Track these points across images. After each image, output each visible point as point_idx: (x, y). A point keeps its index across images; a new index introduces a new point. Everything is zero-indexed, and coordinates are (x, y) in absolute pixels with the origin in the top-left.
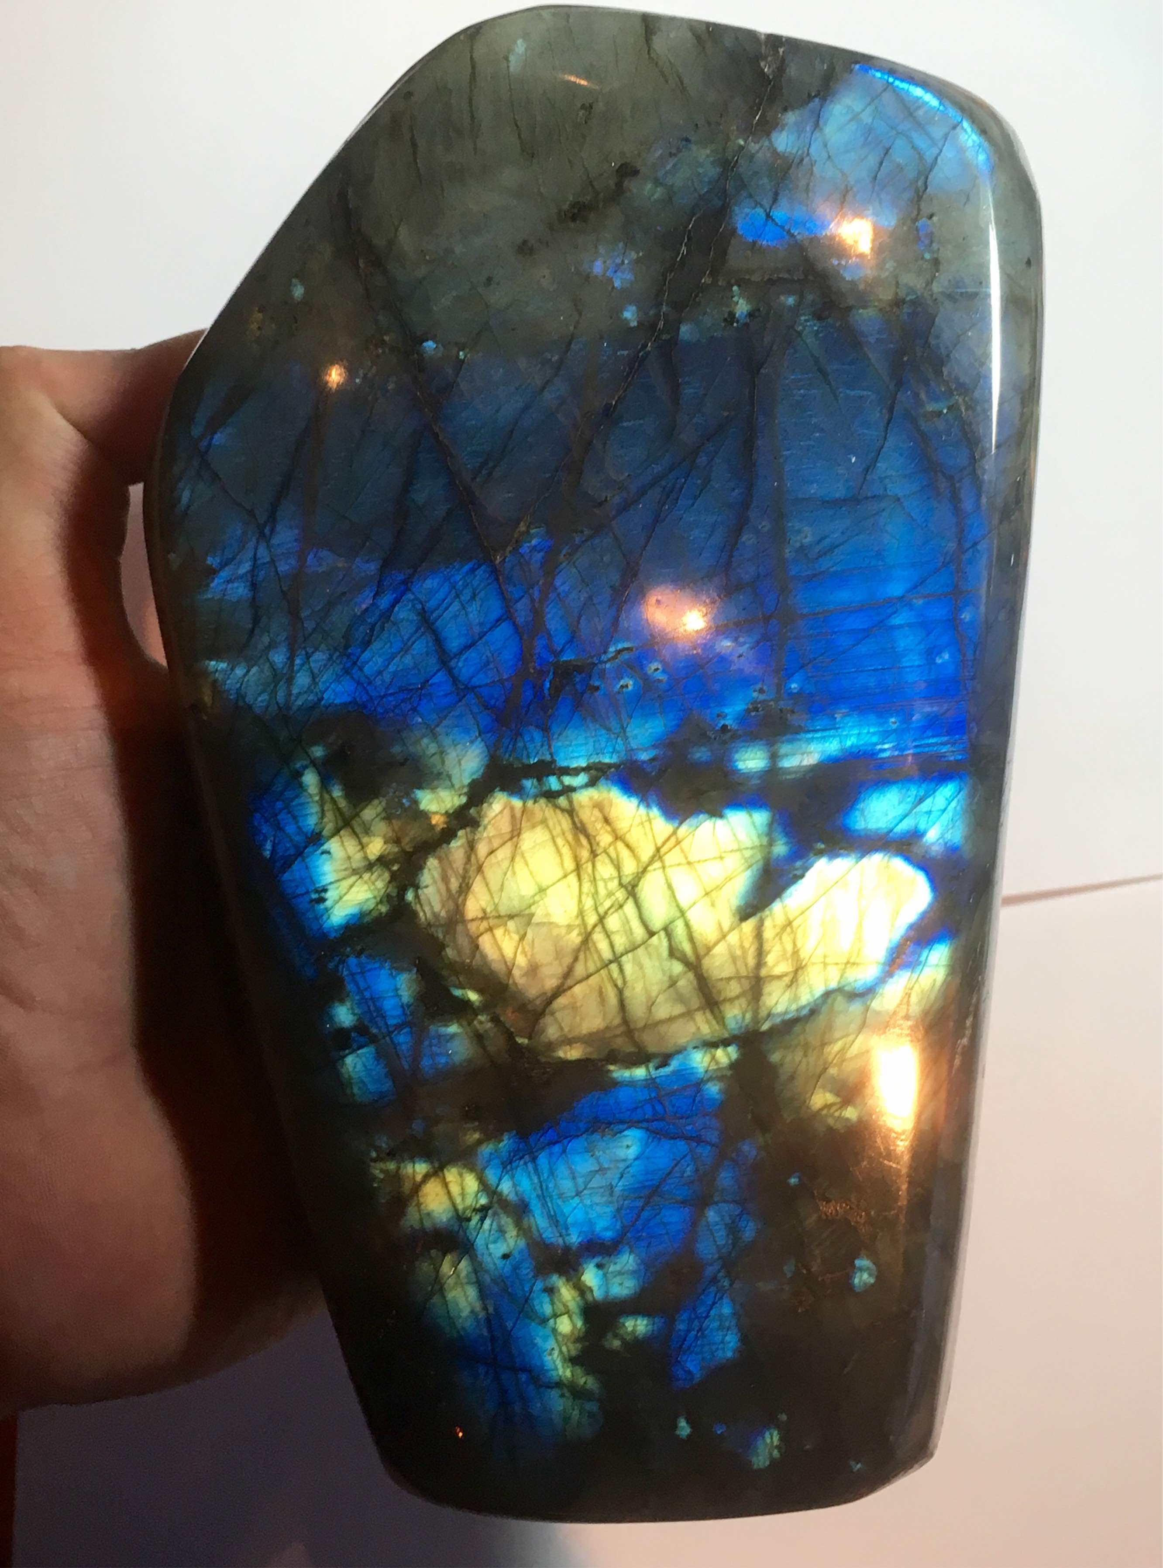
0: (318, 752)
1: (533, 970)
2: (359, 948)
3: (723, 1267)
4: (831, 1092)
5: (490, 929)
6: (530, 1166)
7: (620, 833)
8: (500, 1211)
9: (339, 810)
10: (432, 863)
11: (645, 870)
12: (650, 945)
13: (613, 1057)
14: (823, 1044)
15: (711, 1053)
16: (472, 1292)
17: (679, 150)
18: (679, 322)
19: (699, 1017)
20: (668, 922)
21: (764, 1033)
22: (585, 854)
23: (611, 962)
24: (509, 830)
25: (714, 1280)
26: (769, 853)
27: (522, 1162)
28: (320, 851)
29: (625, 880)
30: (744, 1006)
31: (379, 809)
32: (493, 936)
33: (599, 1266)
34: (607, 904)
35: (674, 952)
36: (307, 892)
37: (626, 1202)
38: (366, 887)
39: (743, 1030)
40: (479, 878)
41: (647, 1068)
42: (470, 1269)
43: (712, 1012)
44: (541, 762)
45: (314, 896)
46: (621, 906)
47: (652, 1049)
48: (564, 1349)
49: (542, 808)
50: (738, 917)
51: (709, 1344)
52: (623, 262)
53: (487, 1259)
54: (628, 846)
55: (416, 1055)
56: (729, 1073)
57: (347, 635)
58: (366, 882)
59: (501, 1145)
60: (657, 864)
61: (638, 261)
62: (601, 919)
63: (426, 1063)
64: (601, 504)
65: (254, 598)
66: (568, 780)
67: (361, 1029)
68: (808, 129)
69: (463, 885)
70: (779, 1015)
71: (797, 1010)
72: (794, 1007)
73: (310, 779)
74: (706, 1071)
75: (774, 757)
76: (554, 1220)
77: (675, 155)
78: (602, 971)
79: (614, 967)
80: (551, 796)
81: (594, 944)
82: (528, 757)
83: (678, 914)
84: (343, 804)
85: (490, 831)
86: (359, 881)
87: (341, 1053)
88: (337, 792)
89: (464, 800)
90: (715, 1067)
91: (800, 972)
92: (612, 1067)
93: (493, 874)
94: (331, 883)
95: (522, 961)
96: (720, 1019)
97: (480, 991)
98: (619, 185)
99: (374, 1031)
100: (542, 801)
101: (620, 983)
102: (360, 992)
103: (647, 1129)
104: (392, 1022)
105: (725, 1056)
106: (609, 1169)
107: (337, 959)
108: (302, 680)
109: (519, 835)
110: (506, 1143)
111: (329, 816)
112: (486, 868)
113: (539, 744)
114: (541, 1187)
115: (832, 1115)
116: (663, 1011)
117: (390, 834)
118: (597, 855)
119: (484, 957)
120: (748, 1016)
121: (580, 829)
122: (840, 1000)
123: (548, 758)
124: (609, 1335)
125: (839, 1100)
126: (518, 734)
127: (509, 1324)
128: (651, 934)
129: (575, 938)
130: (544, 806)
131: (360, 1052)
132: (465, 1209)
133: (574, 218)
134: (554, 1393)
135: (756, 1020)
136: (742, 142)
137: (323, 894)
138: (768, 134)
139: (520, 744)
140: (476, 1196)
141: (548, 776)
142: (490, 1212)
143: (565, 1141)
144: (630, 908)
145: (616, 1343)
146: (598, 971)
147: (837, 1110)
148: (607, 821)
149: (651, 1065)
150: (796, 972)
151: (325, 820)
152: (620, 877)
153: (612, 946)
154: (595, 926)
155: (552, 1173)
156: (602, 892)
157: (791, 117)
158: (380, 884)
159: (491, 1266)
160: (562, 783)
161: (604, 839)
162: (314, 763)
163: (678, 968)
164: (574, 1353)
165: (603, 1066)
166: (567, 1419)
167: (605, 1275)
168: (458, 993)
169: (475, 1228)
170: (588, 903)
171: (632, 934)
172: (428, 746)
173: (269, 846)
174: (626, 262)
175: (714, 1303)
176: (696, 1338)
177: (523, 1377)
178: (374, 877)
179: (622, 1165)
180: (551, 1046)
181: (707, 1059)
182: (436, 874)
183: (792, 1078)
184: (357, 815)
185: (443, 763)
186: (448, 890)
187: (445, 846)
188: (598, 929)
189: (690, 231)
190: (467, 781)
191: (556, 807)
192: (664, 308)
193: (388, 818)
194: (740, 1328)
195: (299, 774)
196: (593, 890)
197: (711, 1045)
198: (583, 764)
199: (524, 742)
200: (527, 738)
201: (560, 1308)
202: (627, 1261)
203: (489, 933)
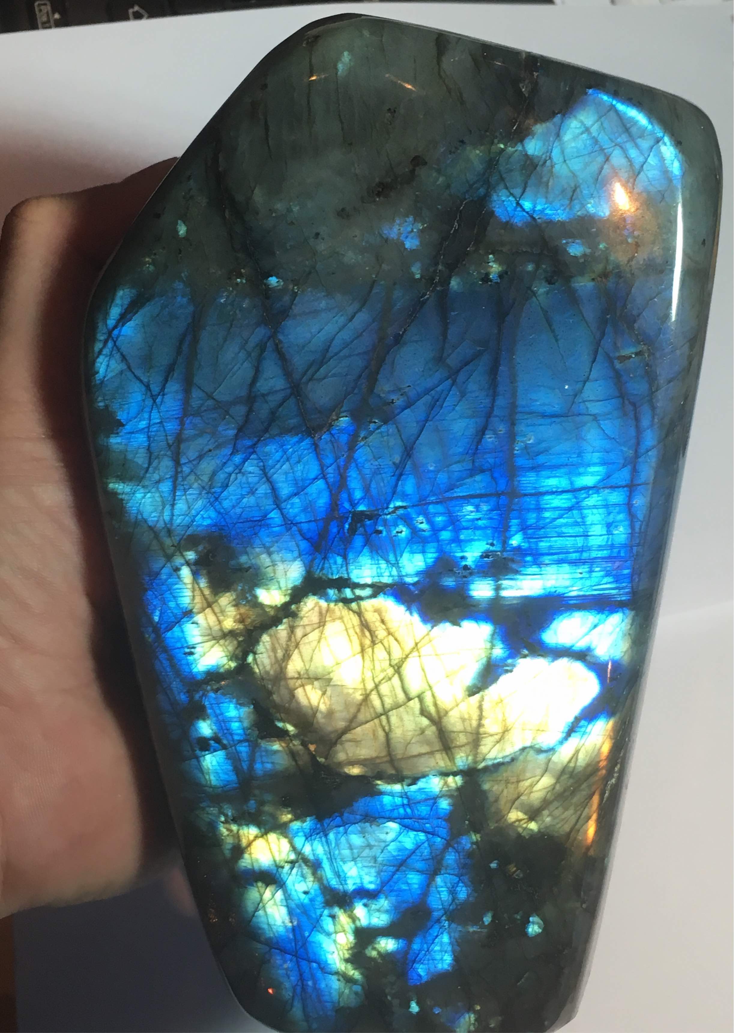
0: (191, 555)
1: (330, 713)
2: (215, 687)
3: (445, 913)
4: (521, 811)
5: (303, 685)
6: (324, 839)
7: (392, 631)
8: (303, 865)
9: (204, 595)
10: (265, 638)
11: (407, 656)
12: (408, 706)
13: (380, 776)
14: (518, 782)
15: (444, 780)
16: (284, 911)
17: (457, 148)
18: (450, 277)
19: (438, 756)
20: (420, 692)
21: (479, 770)
22: (367, 642)
23: (381, 715)
24: (318, 621)
25: (438, 921)
26: (491, 654)
27: (318, 836)
28: (191, 622)
29: (394, 662)
30: (468, 751)
31: (231, 598)
32: (304, 689)
33: (365, 905)
34: (381, 676)
35: (424, 712)
36: (182, 647)
37: (385, 868)
38: (221, 649)
39: (466, 767)
40: (296, 651)
41: (402, 785)
42: (283, 897)
43: (447, 754)
44: (341, 578)
45: (187, 650)
46: (390, 679)
47: (406, 773)
48: (341, 953)
49: (340, 609)
50: (467, 693)
51: (433, 960)
52: (412, 230)
53: (293, 893)
54: (396, 640)
55: (252, 761)
56: (455, 794)
57: (211, 478)
58: (221, 645)
59: (305, 824)
60: (415, 654)
61: (422, 231)
62: (377, 687)
63: (258, 766)
64: (389, 404)
65: (149, 446)
66: (358, 592)
67: (216, 739)
68: (551, 139)
69: (286, 655)
70: (491, 759)
71: (503, 758)
72: (501, 755)
73: (186, 573)
74: (441, 791)
75: (498, 588)
76: (338, 874)
77: (454, 153)
78: (375, 720)
79: (383, 718)
80: (346, 602)
81: (371, 702)
82: (332, 574)
83: (428, 688)
84: (207, 592)
85: (305, 621)
86: (217, 645)
87: (203, 753)
88: (203, 583)
89: (287, 599)
90: (447, 789)
91: (506, 733)
92: (379, 782)
93: (306, 649)
94: (198, 643)
95: (323, 708)
96: (452, 759)
97: (295, 725)
98: (413, 172)
99: (225, 742)
100: (341, 604)
101: (387, 728)
102: (217, 716)
103: (400, 824)
104: (236, 738)
105: (455, 782)
106: (374, 846)
107: (201, 693)
108: (181, 506)
109: (324, 626)
110: (308, 824)
111: (198, 599)
112: (301, 646)
113: (340, 566)
114: (330, 853)
115: (521, 826)
116: (416, 749)
117: (238, 617)
118: (376, 644)
119: (298, 703)
120: (470, 758)
121: (365, 625)
122: (532, 753)
123: (346, 576)
124: (370, 948)
125: (525, 817)
126: (325, 558)
127: (307, 934)
128: (409, 699)
129: (359, 697)
130: (341, 607)
131: (215, 753)
132: (280, 861)
133: (379, 194)
134: (334, 978)
135: (475, 762)
136: (502, 146)
137: (193, 650)
138: (522, 141)
139: (326, 565)
140: (288, 854)
141: (345, 588)
142: (297, 865)
143: (347, 826)
144: (396, 680)
145: (374, 954)
146: (372, 720)
147: (525, 823)
148: (383, 622)
149: (405, 783)
150: (504, 733)
151: (195, 601)
152: (390, 660)
153: (383, 705)
154: (372, 690)
155: (337, 845)
156: (378, 668)
157: (539, 128)
158: (230, 648)
159: (296, 897)
160: (354, 593)
161: (381, 633)
162: (188, 563)
163: (425, 722)
164: (347, 956)
165: (374, 781)
166: (341, 994)
167: (369, 911)
168: (280, 725)
169: (287, 873)
170: (368, 676)
171: (396, 698)
172: (265, 559)
173: (158, 613)
174: (415, 230)
175: (437, 936)
176: (425, 955)
177: (314, 965)
178: (227, 643)
179: (383, 845)
180: (340, 765)
181: (442, 782)
182: (268, 645)
183: (497, 800)
184: (216, 601)
185: (275, 573)
186: (276, 657)
187: (274, 628)
188: (374, 692)
189: (461, 212)
190: (290, 585)
191: (350, 609)
192: (440, 267)
193: (236, 605)
194: (453, 952)
195: (177, 569)
196: (372, 667)
197: (445, 774)
198: (369, 581)
199: (330, 563)
200: (331, 561)
201: (339, 928)
202: (384, 903)
203: (302, 688)
